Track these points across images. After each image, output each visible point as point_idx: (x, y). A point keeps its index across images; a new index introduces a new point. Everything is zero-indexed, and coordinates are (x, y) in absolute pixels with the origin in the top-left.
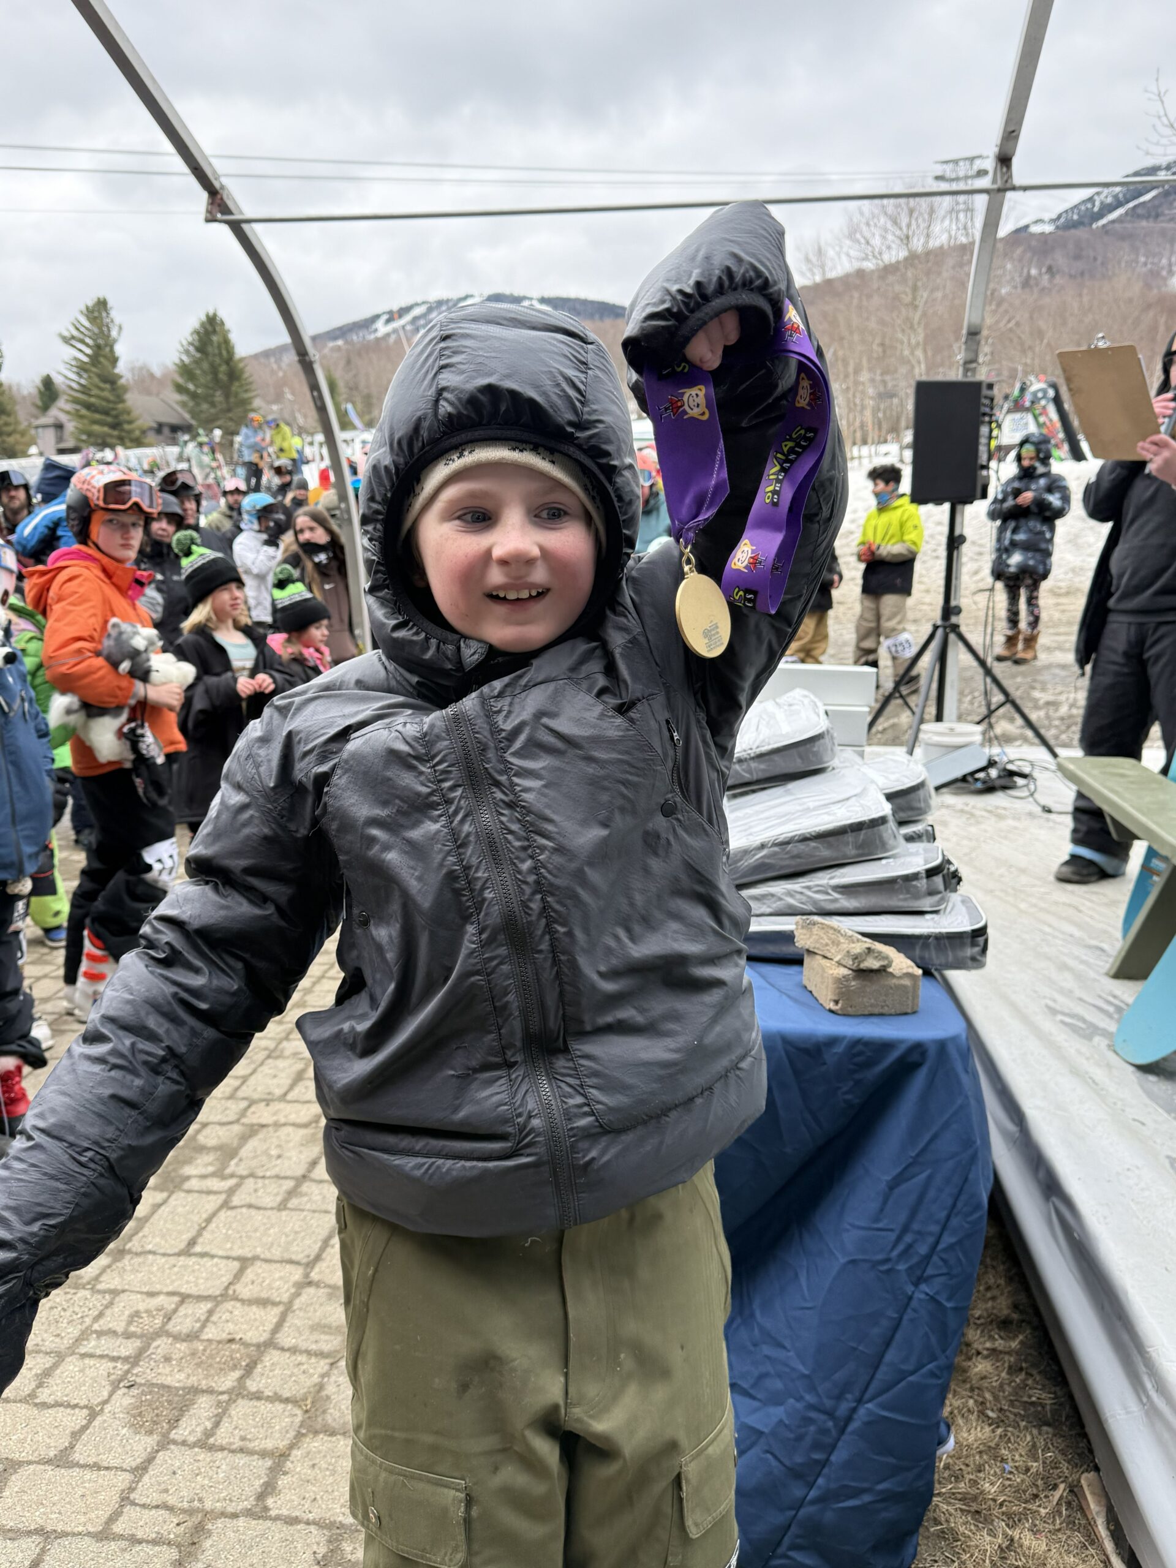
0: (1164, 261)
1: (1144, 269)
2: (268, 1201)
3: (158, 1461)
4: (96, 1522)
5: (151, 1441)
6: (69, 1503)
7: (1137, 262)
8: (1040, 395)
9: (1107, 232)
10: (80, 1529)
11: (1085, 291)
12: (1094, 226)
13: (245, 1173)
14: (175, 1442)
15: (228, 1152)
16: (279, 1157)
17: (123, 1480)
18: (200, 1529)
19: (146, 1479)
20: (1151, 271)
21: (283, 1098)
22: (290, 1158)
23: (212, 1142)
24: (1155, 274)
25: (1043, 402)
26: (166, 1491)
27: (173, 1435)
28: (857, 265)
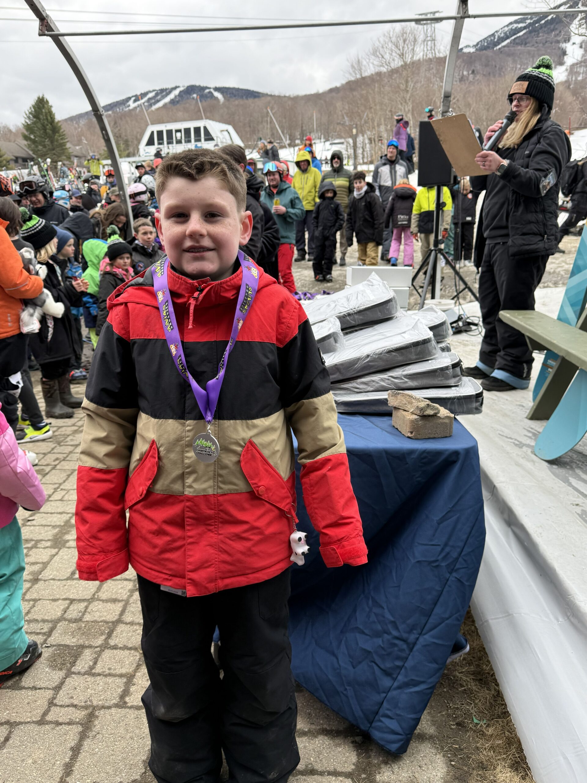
3: (66, 683)
4: (37, 716)
5: (62, 674)
6: (22, 707)
7: (516, 68)
9: (501, 52)
10: (29, 720)
11: (491, 83)
12: (495, 49)
14: (74, 673)
17: (49, 694)
18: (91, 717)
19: (61, 692)
26: (72, 698)
27: (73, 669)
28: (377, 69)
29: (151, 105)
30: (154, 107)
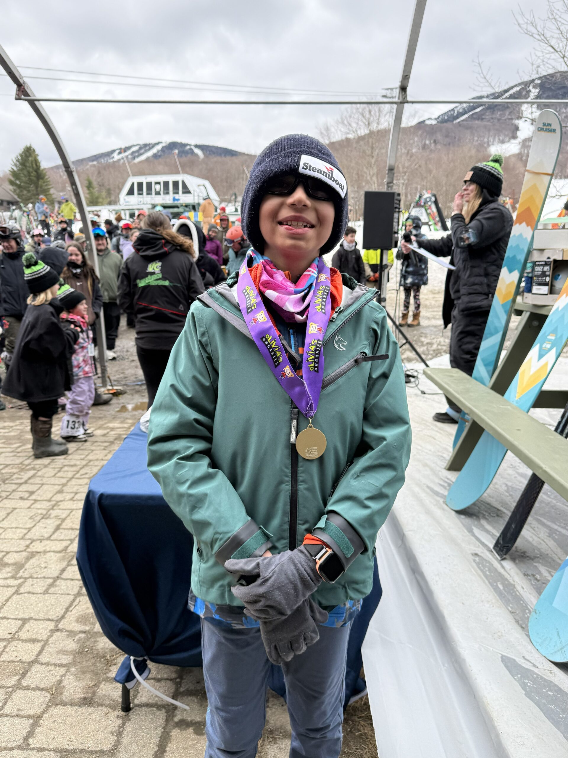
0: (486, 140)
1: (476, 143)
2: (39, 590)
7: (473, 139)
8: (428, 200)
9: (460, 125)
11: (451, 152)
12: (455, 122)
13: (27, 576)
15: (19, 566)
16: (45, 567)
20: (480, 144)
21: (49, 538)
22: (51, 568)
23: (11, 561)
24: (481, 145)
25: (429, 203)
28: (345, 136)
29: (134, 158)
30: (137, 160)
